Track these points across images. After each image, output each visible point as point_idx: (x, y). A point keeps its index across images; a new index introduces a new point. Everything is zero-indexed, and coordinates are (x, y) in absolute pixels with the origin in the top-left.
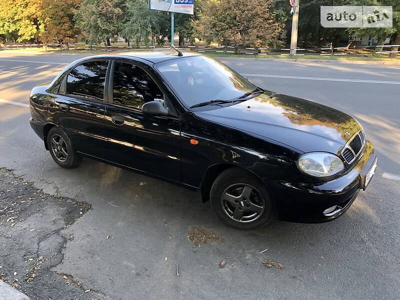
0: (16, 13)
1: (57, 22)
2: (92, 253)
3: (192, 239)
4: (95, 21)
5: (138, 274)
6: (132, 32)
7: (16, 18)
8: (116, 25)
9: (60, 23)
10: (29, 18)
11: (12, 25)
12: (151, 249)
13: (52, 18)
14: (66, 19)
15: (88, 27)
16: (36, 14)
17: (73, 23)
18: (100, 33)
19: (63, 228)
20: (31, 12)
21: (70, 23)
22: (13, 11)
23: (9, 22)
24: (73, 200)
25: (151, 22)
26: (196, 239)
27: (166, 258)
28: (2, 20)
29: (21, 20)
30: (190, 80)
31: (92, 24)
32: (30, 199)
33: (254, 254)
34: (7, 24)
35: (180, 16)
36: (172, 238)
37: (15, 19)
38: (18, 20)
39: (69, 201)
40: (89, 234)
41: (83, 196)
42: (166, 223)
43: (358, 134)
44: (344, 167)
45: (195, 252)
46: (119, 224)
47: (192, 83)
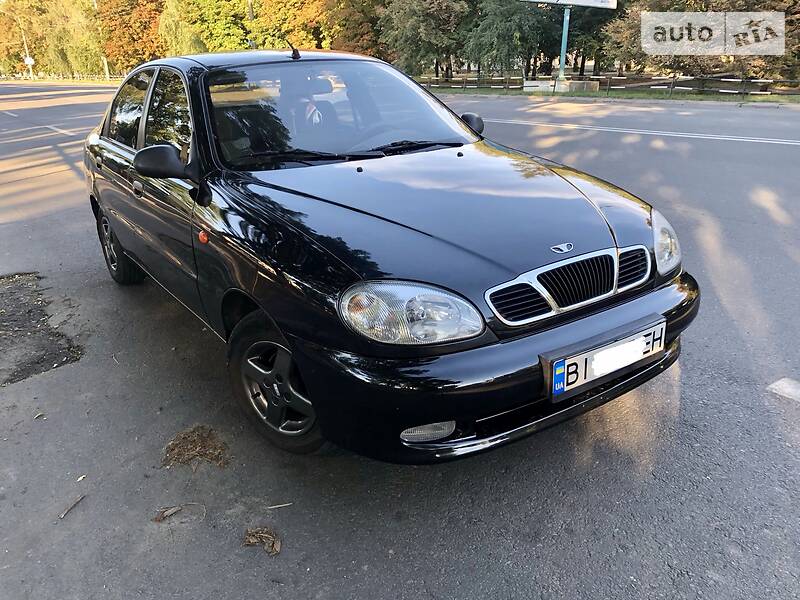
0: (285, 19)
1: (350, 33)
3: (170, 450)
4: (415, 28)
5: (2, 497)
6: (480, 47)
7: (284, 28)
8: (456, 36)
9: (356, 36)
10: (305, 27)
11: (277, 41)
13: (345, 26)
14: (366, 27)
15: (401, 41)
16: (317, 19)
17: (378, 33)
18: (422, 52)
20: (308, 17)
21: (372, 34)
22: (280, 15)
23: (274, 35)
24: (69, 341)
25: (520, 28)
27: (81, 478)
28: (262, 32)
29: (292, 31)
30: (310, 111)
31: (409, 34)
32: (17, 329)
33: (251, 509)
34: (270, 39)
35: (587, 12)
36: (138, 441)
37: (283, 31)
38: (288, 32)
39: (62, 342)
40: (18, 404)
41: (89, 336)
42: (161, 409)
43: (614, 254)
44: (484, 329)
45: (147, 476)
46: (83, 396)
47: (316, 119)
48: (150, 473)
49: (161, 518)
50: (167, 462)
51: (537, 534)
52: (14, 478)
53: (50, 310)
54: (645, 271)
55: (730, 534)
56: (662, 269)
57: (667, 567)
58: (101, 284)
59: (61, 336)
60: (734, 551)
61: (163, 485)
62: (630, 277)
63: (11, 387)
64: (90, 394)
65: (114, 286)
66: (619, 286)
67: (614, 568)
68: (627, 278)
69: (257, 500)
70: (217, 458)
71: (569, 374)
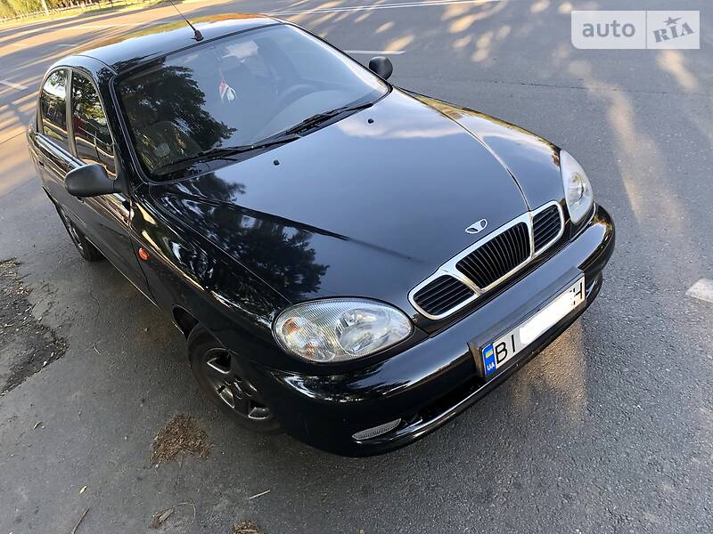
3: (157, 446)
5: (19, 520)
24: (53, 333)
26: (161, 447)
27: (83, 490)
32: (5, 326)
33: (235, 502)
36: (126, 440)
39: (47, 335)
40: (18, 414)
41: (70, 325)
42: (143, 401)
43: (527, 219)
44: (413, 330)
45: (139, 479)
46: (73, 396)
47: (230, 97)
48: (142, 475)
49: (157, 525)
50: (156, 459)
51: (489, 493)
53: (32, 298)
54: (559, 227)
55: (662, 468)
56: (575, 218)
57: (608, 515)
58: (73, 263)
59: (46, 328)
60: (667, 487)
61: (156, 486)
62: (545, 238)
63: (10, 395)
64: (79, 393)
65: (85, 264)
66: (536, 251)
68: (542, 239)
69: (239, 491)
70: (199, 449)
71: (498, 353)
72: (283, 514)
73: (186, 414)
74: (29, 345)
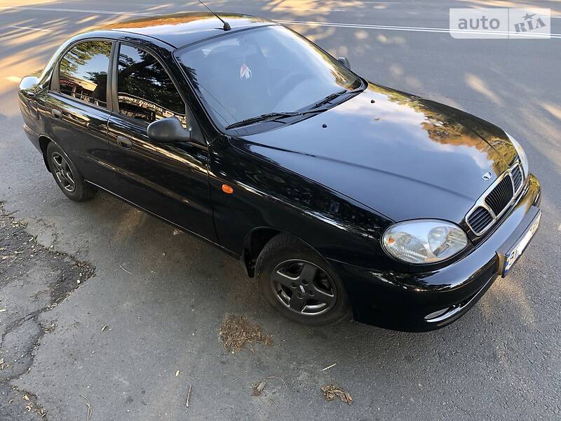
2: (74, 356)
3: (224, 339)
5: (130, 400)
12: (160, 354)
19: (44, 309)
24: (72, 258)
26: (230, 339)
27: (177, 373)
30: (244, 70)
32: (16, 252)
33: (312, 373)
36: (195, 336)
39: (67, 259)
40: (79, 321)
41: (87, 252)
42: (193, 307)
43: (510, 173)
44: (469, 242)
45: (223, 363)
46: (125, 305)
47: (248, 76)
48: (224, 359)
49: (257, 393)
50: (229, 348)
51: (495, 355)
52: (127, 383)
54: (521, 179)
58: (58, 202)
59: (62, 254)
63: (60, 306)
66: (515, 193)
67: (549, 369)
68: (517, 185)
69: (311, 366)
72: (356, 379)
73: (236, 315)
74: (54, 268)
